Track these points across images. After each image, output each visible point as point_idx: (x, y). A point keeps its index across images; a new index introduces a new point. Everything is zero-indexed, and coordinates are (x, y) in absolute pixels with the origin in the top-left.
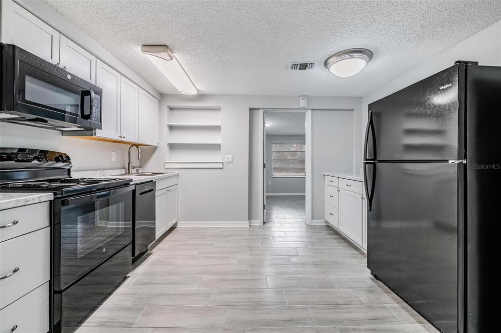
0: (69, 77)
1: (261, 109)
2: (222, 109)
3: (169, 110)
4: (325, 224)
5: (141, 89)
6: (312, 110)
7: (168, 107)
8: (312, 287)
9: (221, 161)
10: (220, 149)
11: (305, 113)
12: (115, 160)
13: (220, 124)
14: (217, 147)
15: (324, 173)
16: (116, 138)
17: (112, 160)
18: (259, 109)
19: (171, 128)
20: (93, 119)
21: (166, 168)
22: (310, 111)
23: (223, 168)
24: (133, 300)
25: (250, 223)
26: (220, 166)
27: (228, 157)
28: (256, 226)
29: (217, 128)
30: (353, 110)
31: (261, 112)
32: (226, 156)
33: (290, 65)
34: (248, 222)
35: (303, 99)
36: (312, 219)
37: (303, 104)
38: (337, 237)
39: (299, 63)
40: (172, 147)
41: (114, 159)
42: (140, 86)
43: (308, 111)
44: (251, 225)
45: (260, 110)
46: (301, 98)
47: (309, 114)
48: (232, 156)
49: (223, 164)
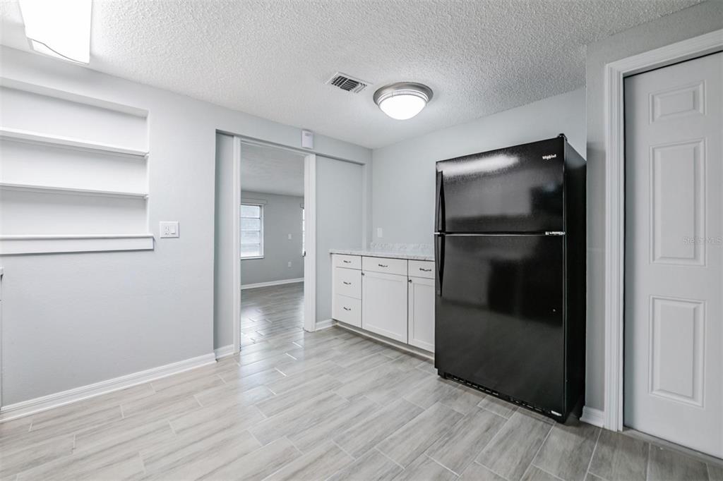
1: (238, 136)
4: (331, 326)
6: (317, 155)
8: (403, 424)
11: (303, 158)
13: (145, 150)
14: (140, 201)
15: (330, 251)
18: (232, 136)
22: (315, 156)
23: (152, 250)
25: (216, 355)
26: (148, 244)
27: (167, 226)
28: (230, 357)
30: (362, 164)
31: (236, 142)
32: (161, 222)
33: (336, 75)
34: (213, 354)
35: (307, 135)
36: (316, 322)
37: (306, 142)
38: (359, 339)
39: (349, 78)
43: (311, 155)
44: (218, 357)
45: (235, 138)
46: (304, 133)
47: (311, 161)
48: (176, 222)
49: (154, 240)
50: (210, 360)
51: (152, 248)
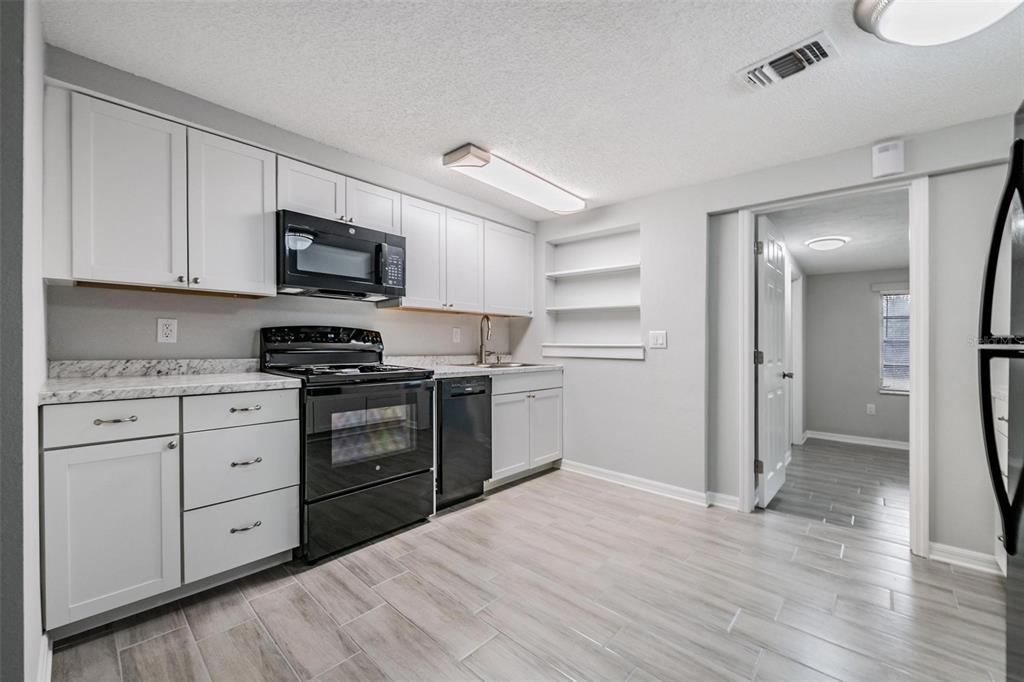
0: (352, 231)
1: (743, 208)
2: (642, 229)
3: (551, 248)
5: (487, 222)
6: (929, 176)
7: (548, 242)
9: (640, 345)
10: (639, 318)
12: (459, 341)
13: (638, 263)
14: (630, 314)
16: (439, 307)
17: (455, 340)
18: (736, 211)
19: (556, 281)
20: (391, 282)
21: (545, 357)
23: (643, 360)
24: (403, 554)
25: (710, 498)
26: (639, 354)
27: (656, 335)
28: (729, 512)
29: (632, 273)
31: (745, 215)
32: (651, 332)
34: (704, 494)
35: (882, 150)
37: (883, 164)
39: (766, 63)
40: (557, 316)
41: (457, 339)
42: (484, 218)
43: (915, 182)
44: (716, 504)
45: (740, 212)
46: (875, 149)
48: (664, 332)
49: (645, 350)
50: (698, 499)
51: (642, 358)
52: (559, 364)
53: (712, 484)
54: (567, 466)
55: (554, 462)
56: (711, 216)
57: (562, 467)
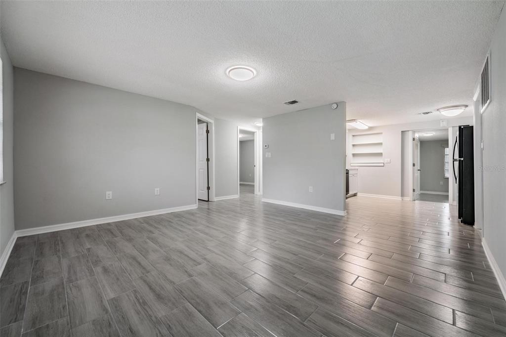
1: (411, 130)
2: (383, 133)
3: (353, 136)
9: (383, 162)
13: (382, 142)
14: (380, 154)
18: (409, 131)
19: (354, 145)
21: (351, 166)
23: (384, 166)
26: (382, 165)
29: (380, 144)
32: (386, 159)
35: (443, 121)
40: (355, 155)
44: (404, 199)
48: (389, 159)
49: (384, 164)
50: (400, 198)
52: (357, 168)
53: (403, 195)
54: (359, 195)
55: (355, 194)
56: (402, 131)
57: (358, 195)
